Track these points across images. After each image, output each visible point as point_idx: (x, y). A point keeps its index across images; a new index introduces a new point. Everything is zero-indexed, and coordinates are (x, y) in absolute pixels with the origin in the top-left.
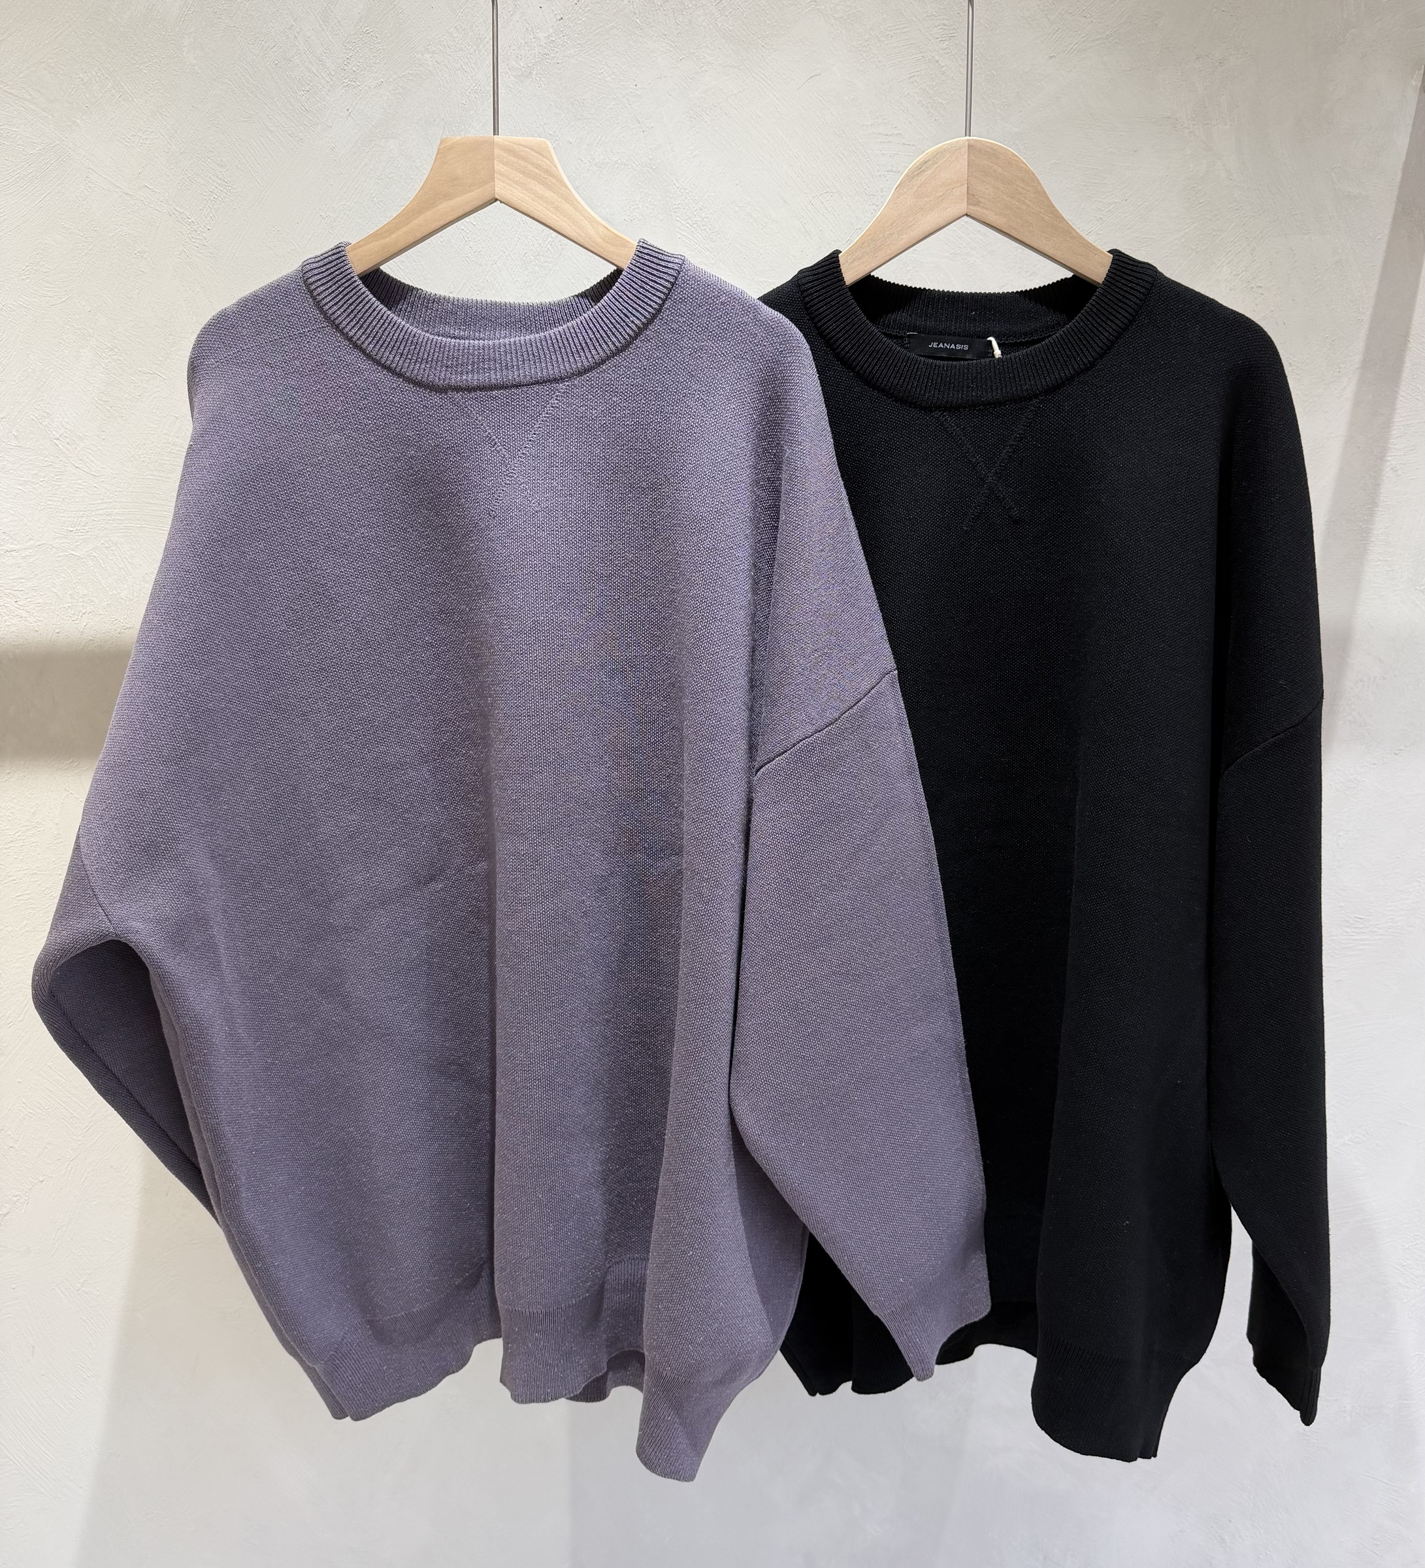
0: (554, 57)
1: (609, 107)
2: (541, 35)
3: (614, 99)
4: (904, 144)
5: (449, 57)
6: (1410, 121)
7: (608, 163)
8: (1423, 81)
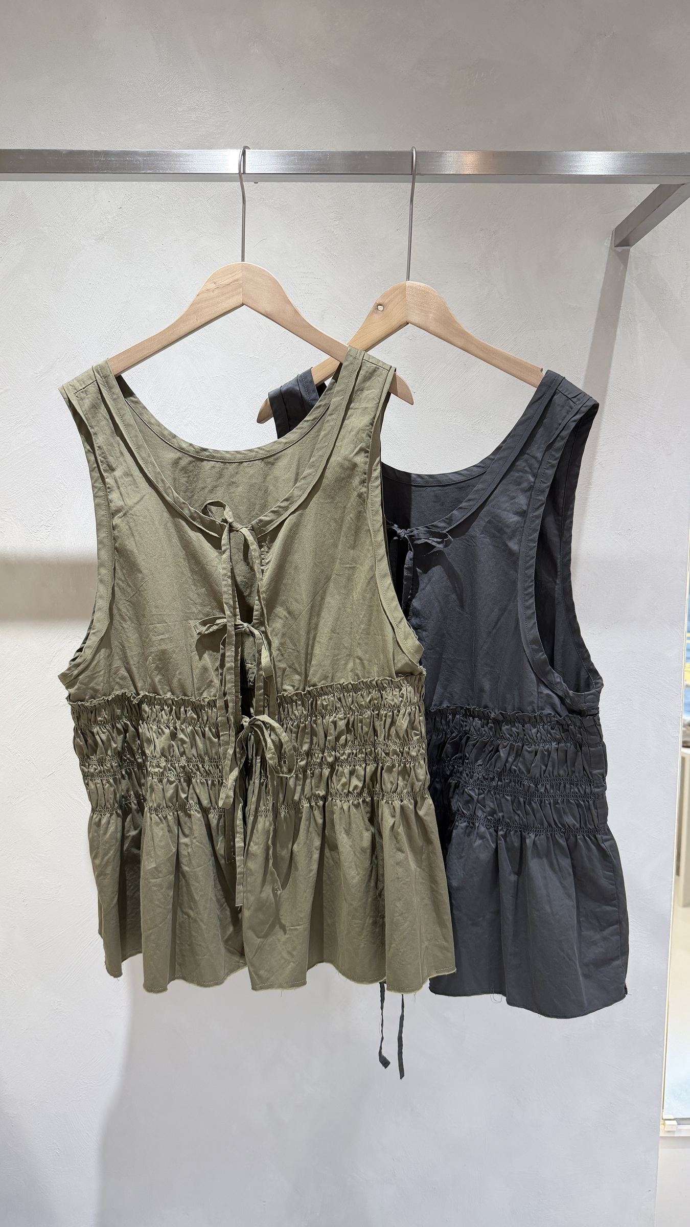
0: (116, 229)
1: (147, 256)
2: (109, 217)
3: (150, 252)
4: (314, 278)
5: (58, 229)
6: (604, 266)
7: (147, 287)
8: (611, 244)
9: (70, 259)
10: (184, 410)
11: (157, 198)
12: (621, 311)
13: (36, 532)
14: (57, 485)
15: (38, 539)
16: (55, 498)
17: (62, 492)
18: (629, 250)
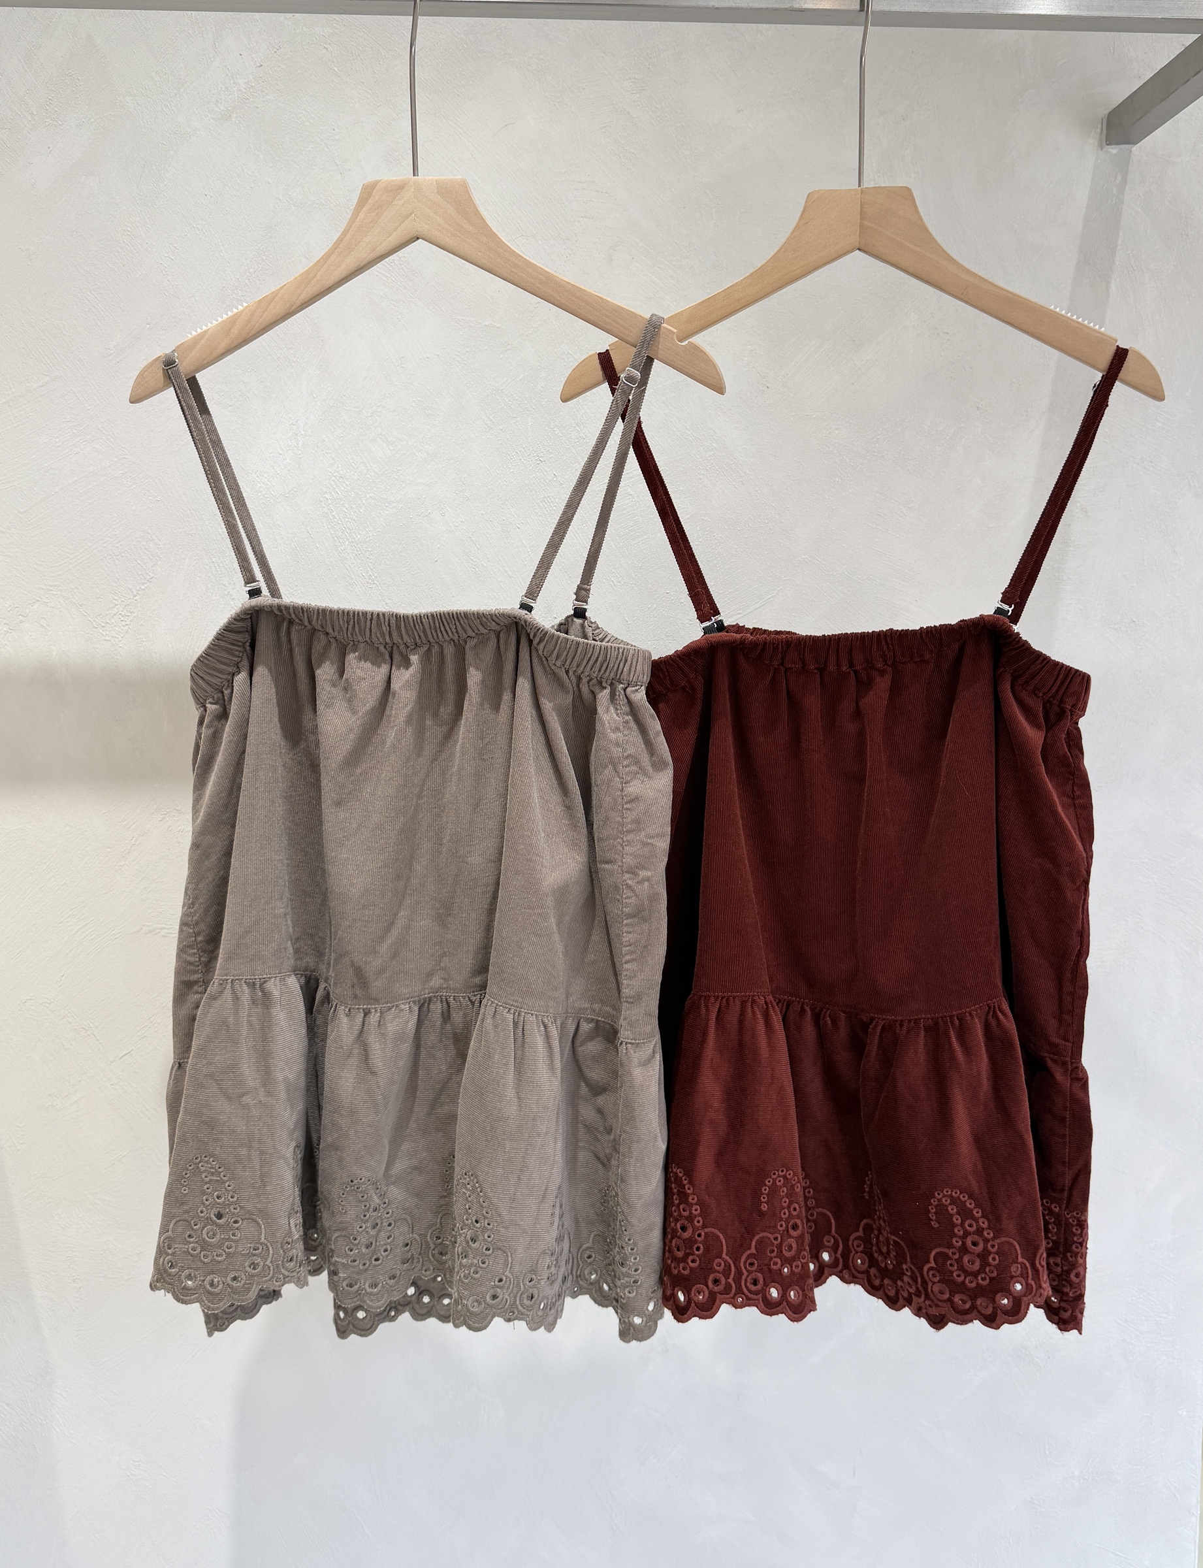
0: (253, 102)
1: (307, 149)
2: (240, 81)
3: (312, 142)
5: (150, 101)
6: (1089, 176)
8: (1100, 140)
9: (172, 152)
10: (369, 415)
11: (324, 51)
12: (1117, 254)
13: (103, 627)
14: (143, 543)
15: (107, 638)
16: (139, 567)
17: (152, 555)
18: (1131, 151)
